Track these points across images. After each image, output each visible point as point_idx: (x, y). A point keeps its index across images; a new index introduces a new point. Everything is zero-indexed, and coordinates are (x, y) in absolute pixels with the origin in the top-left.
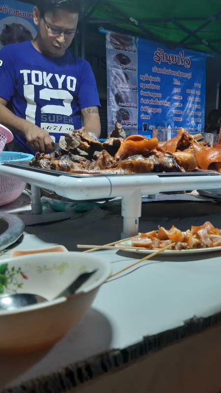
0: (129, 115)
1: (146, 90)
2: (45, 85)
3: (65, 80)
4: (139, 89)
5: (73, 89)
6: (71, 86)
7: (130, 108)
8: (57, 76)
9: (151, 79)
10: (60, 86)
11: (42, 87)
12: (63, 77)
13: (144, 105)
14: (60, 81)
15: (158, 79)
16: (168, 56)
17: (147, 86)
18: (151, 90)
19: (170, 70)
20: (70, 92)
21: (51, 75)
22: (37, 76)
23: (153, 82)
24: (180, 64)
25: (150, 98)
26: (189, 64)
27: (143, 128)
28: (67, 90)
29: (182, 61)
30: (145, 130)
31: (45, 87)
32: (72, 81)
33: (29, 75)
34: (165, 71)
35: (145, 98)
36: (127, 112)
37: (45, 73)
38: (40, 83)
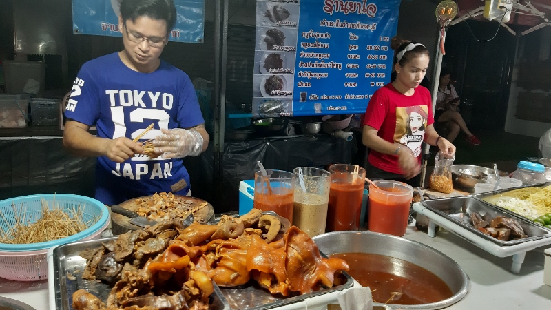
0: (282, 83)
1: (310, 50)
2: (136, 105)
3: (160, 98)
4: (300, 49)
5: (170, 107)
6: (168, 104)
7: (284, 75)
8: (150, 93)
9: (317, 35)
10: (154, 105)
11: (133, 108)
12: (158, 94)
13: (303, 70)
14: (154, 99)
15: (327, 35)
16: (344, 4)
17: (311, 45)
18: (316, 51)
19: (345, 22)
20: (166, 110)
21: (143, 93)
22: (126, 95)
23: (320, 40)
24: (362, 12)
25: (313, 60)
26: (373, 12)
27: (301, 99)
28: (163, 108)
29: (364, 9)
30: (303, 100)
31: (136, 108)
32: (168, 98)
33: (117, 96)
34: (337, 24)
35: (305, 60)
36: (281, 80)
37: (136, 92)
38: (130, 104)
